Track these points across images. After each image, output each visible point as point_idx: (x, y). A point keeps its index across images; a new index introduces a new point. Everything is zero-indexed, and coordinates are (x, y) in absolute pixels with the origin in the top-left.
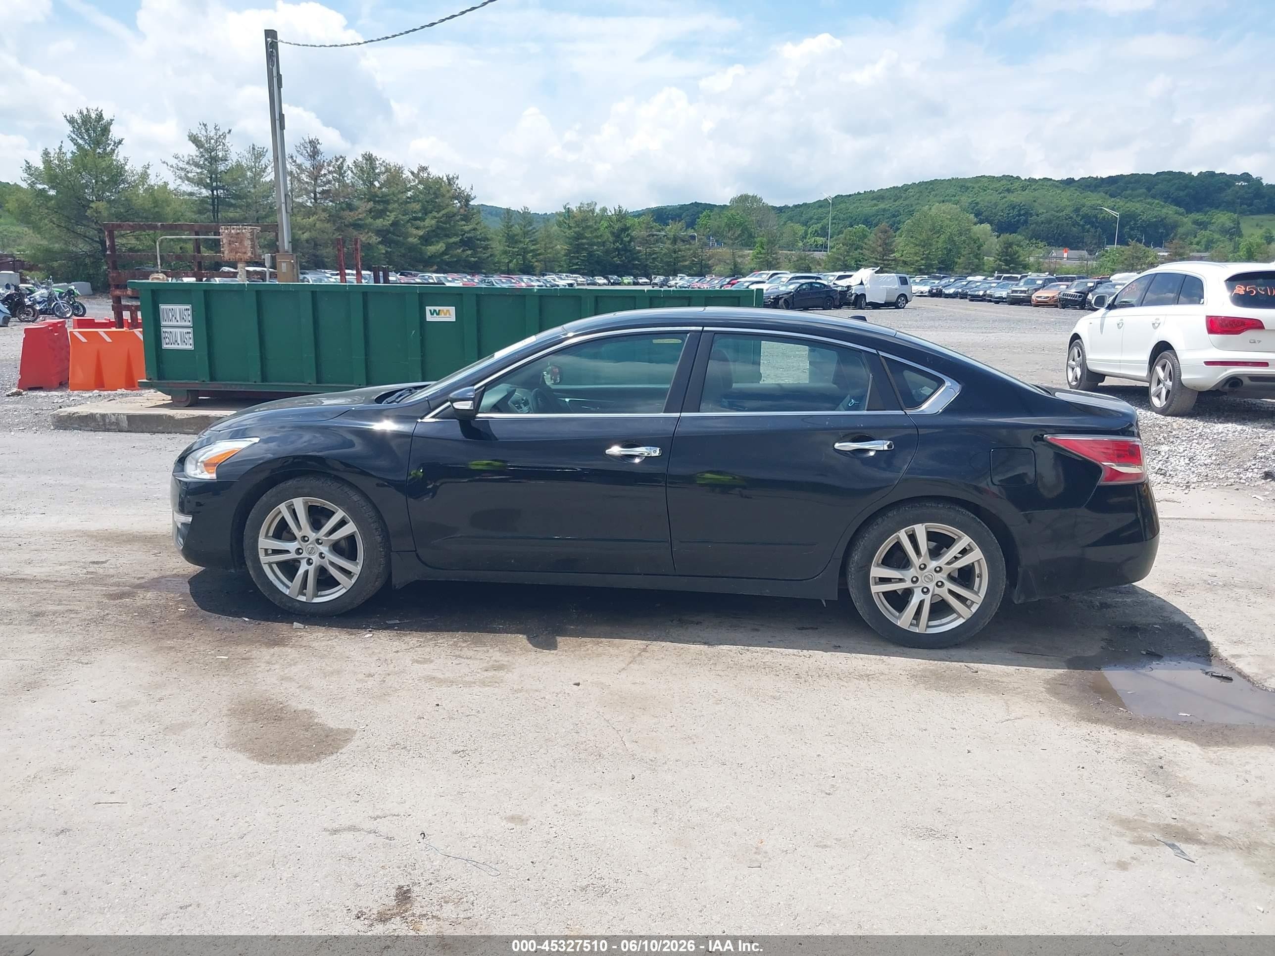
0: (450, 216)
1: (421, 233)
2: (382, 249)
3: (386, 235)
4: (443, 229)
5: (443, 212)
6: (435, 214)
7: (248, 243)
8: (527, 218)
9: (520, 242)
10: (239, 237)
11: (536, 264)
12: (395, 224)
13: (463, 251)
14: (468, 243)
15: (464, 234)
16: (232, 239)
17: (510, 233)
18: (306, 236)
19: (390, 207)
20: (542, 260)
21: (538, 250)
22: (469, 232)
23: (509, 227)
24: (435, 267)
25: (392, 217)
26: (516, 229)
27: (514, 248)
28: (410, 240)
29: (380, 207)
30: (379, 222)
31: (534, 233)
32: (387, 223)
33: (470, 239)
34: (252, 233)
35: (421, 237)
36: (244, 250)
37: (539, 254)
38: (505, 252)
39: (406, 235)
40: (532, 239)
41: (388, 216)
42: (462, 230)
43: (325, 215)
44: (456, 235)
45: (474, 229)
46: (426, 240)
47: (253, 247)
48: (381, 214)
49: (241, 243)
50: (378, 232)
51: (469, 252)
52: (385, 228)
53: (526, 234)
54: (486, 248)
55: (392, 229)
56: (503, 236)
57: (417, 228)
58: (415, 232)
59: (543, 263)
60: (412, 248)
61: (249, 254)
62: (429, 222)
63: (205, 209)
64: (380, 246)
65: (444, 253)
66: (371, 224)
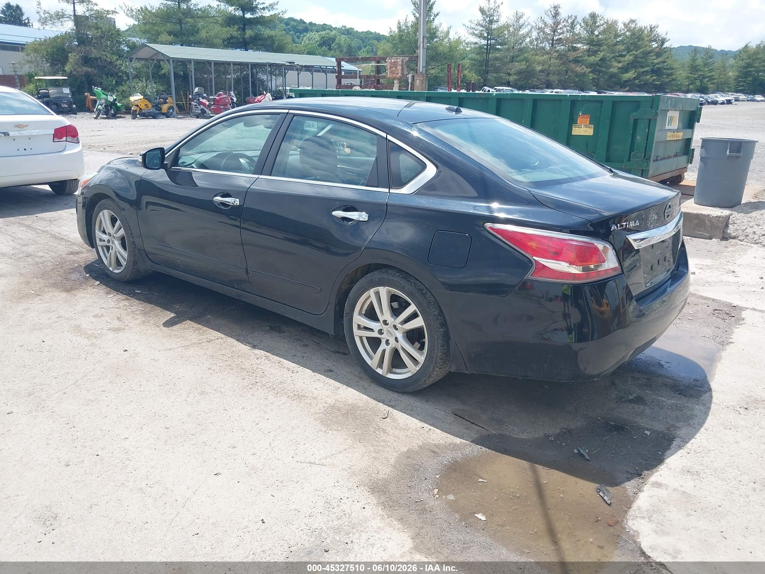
0: (646, 54)
1: (620, 65)
2: (591, 76)
3: (595, 68)
4: (639, 62)
5: (640, 51)
6: (634, 52)
7: (399, 68)
8: (709, 53)
9: (701, 70)
10: (395, 64)
11: (711, 86)
12: (603, 60)
13: (651, 77)
14: (657, 72)
15: (655, 65)
16: (392, 65)
17: (694, 64)
18: (539, 68)
19: (602, 48)
20: (715, 83)
21: (713, 76)
22: (657, 64)
23: (694, 60)
24: (627, 88)
25: (601, 55)
26: (699, 61)
27: (695, 74)
28: (611, 70)
29: (596, 49)
30: (592, 59)
31: (712, 64)
32: (597, 59)
33: (659, 69)
34: (402, 62)
35: (619, 68)
36: (397, 72)
37: (714, 79)
38: (688, 77)
39: (611, 67)
40: (711, 68)
41: (599, 55)
42: (652, 63)
43: (556, 54)
44: (647, 66)
45: (664, 62)
46: (625, 70)
47: (402, 70)
48: (595, 53)
49: (396, 68)
50: (591, 65)
51: (655, 78)
52: (595, 63)
53: (706, 65)
54: (671, 74)
55: (600, 63)
56: (688, 67)
57: (619, 62)
58: (616, 64)
59: (716, 85)
60: (612, 76)
61: (400, 75)
62: (629, 58)
63: (482, 52)
64: (591, 74)
65: (635, 79)
66: (587, 60)
